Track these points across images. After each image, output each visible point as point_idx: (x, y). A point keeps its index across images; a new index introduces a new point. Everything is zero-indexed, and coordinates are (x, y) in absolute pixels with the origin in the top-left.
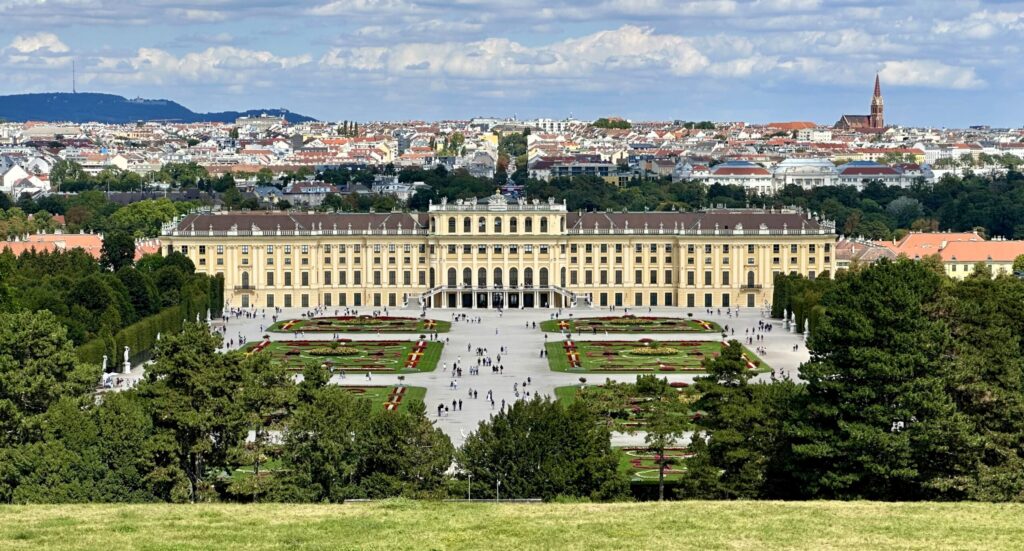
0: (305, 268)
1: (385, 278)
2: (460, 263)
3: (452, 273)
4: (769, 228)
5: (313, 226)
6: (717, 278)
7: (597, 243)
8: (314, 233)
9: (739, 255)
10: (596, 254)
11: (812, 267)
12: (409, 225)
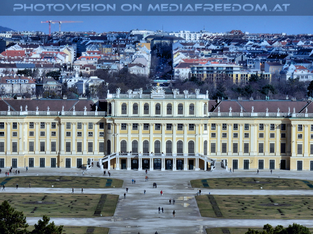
0: (15, 139)
1: (74, 147)
2: (130, 136)
3: (124, 144)
5: (21, 107)
7: (230, 122)
8: (22, 113)
10: (230, 130)
12: (92, 108)
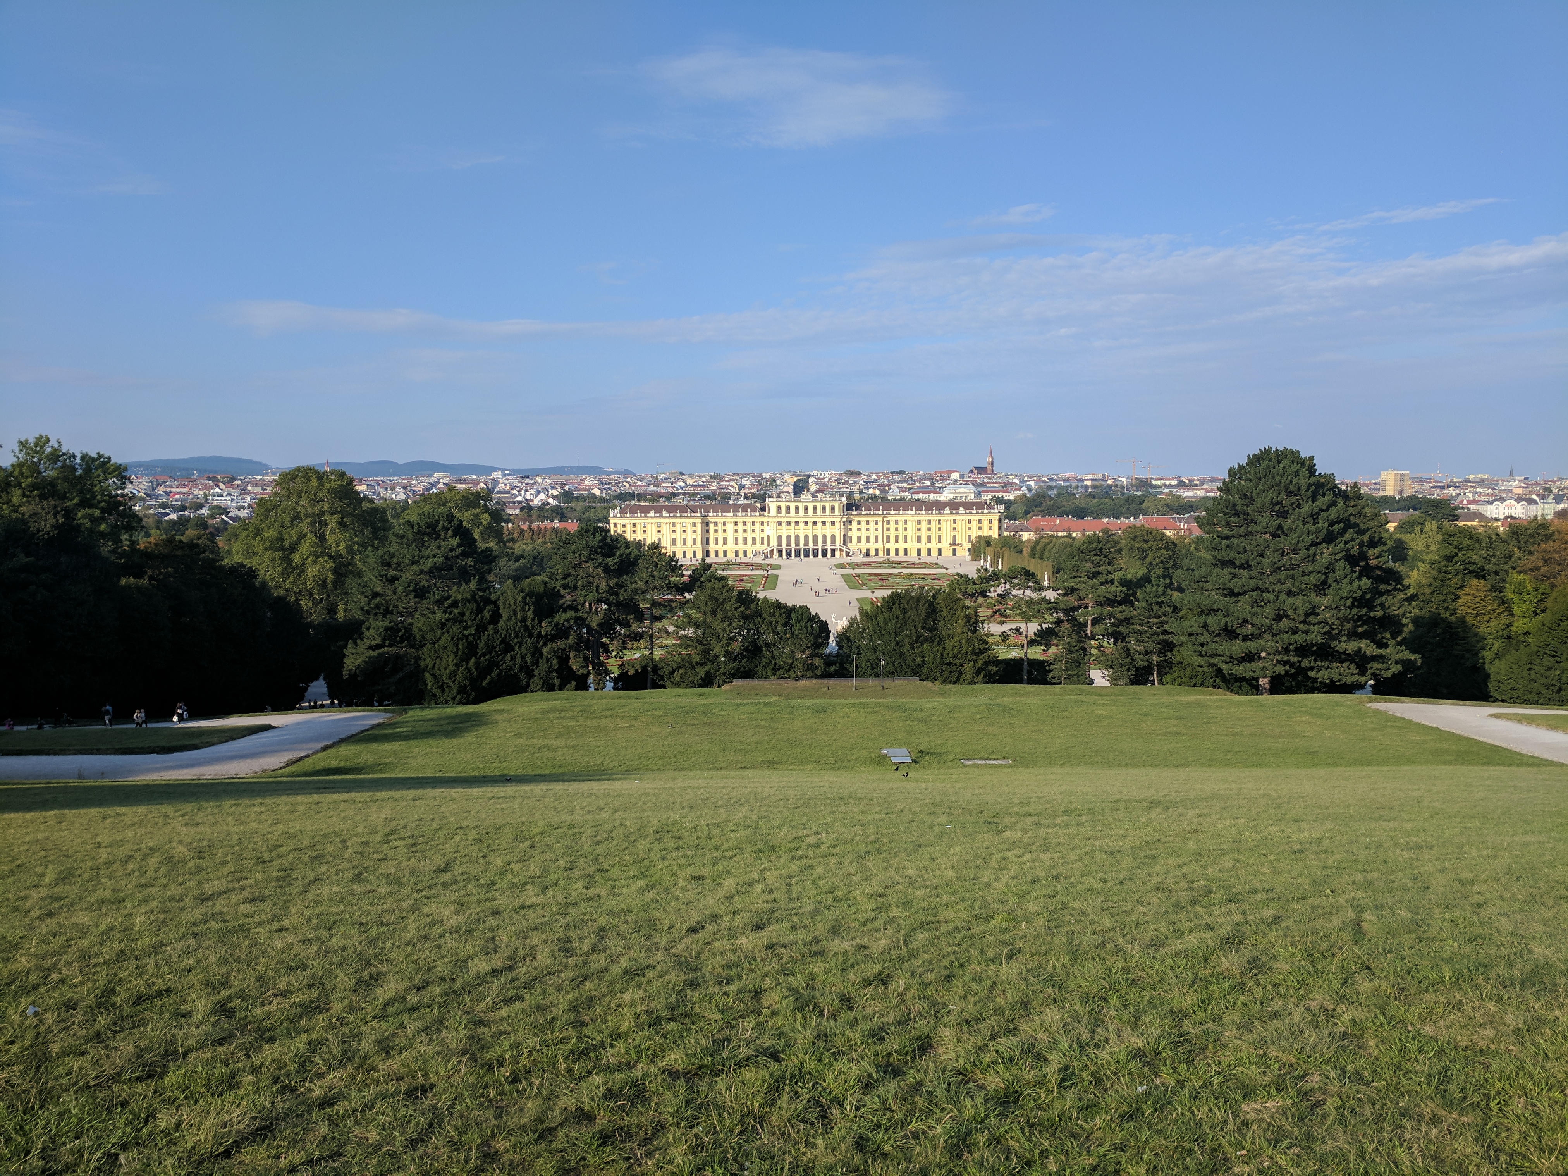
0: (694, 535)
1: (741, 541)
2: (784, 531)
3: (780, 538)
4: (965, 509)
5: (698, 510)
6: (934, 540)
7: (863, 519)
8: (699, 514)
9: (946, 526)
11: (990, 533)
12: (754, 510)
